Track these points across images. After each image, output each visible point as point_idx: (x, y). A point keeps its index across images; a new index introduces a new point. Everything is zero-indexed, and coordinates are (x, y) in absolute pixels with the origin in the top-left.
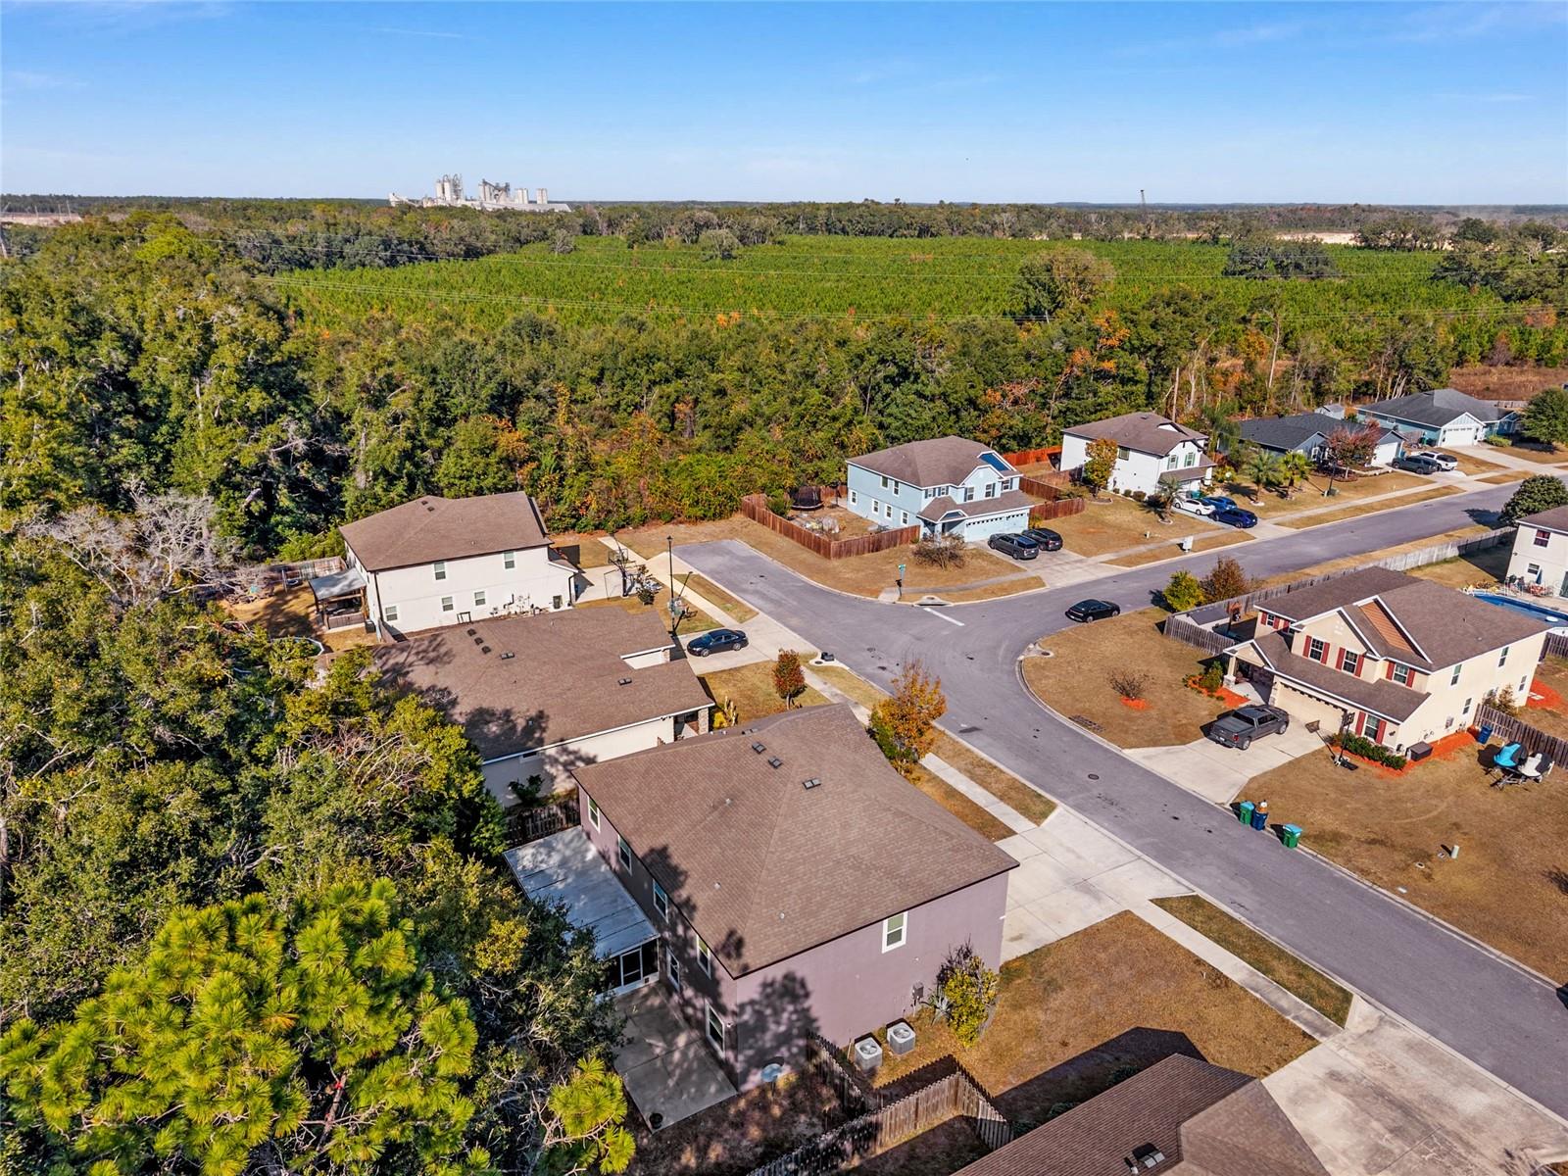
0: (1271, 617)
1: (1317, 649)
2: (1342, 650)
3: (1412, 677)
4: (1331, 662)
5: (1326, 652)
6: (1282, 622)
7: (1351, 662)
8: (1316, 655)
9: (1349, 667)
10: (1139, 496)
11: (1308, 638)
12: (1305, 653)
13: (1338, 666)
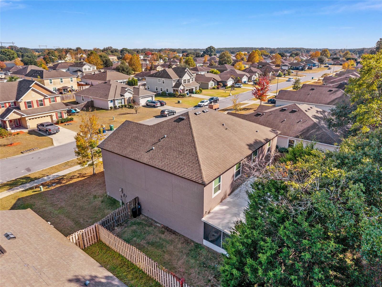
1: (29, 104)
3: (56, 99)
4: (35, 106)
5: (33, 104)
7: (41, 103)
8: (30, 107)
11: (25, 102)
12: (26, 108)
13: (38, 106)
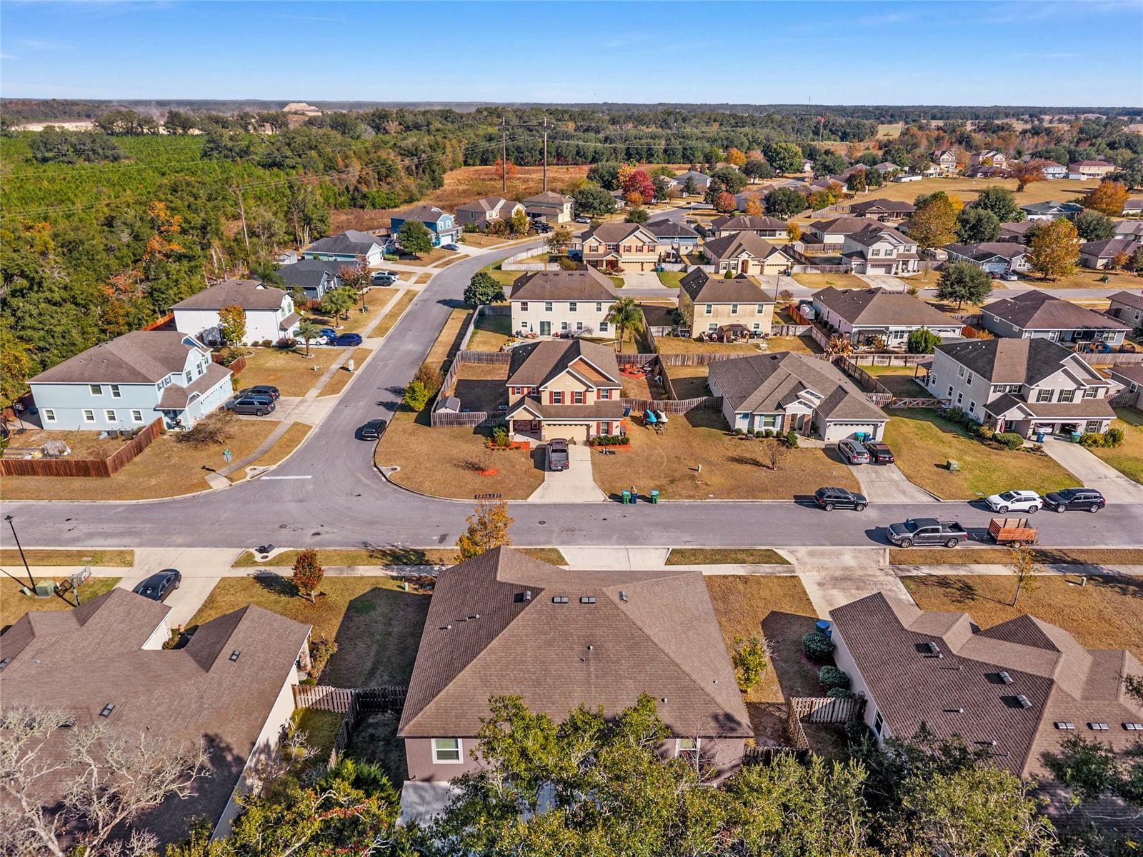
0: (518, 388)
1: (557, 397)
2: (572, 393)
3: (611, 394)
4: (568, 402)
5: (563, 396)
6: (526, 390)
7: (579, 398)
8: (558, 401)
9: (579, 401)
10: (267, 344)
11: (551, 393)
12: (551, 402)
13: (572, 402)
